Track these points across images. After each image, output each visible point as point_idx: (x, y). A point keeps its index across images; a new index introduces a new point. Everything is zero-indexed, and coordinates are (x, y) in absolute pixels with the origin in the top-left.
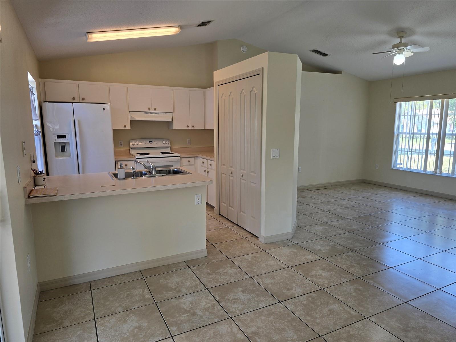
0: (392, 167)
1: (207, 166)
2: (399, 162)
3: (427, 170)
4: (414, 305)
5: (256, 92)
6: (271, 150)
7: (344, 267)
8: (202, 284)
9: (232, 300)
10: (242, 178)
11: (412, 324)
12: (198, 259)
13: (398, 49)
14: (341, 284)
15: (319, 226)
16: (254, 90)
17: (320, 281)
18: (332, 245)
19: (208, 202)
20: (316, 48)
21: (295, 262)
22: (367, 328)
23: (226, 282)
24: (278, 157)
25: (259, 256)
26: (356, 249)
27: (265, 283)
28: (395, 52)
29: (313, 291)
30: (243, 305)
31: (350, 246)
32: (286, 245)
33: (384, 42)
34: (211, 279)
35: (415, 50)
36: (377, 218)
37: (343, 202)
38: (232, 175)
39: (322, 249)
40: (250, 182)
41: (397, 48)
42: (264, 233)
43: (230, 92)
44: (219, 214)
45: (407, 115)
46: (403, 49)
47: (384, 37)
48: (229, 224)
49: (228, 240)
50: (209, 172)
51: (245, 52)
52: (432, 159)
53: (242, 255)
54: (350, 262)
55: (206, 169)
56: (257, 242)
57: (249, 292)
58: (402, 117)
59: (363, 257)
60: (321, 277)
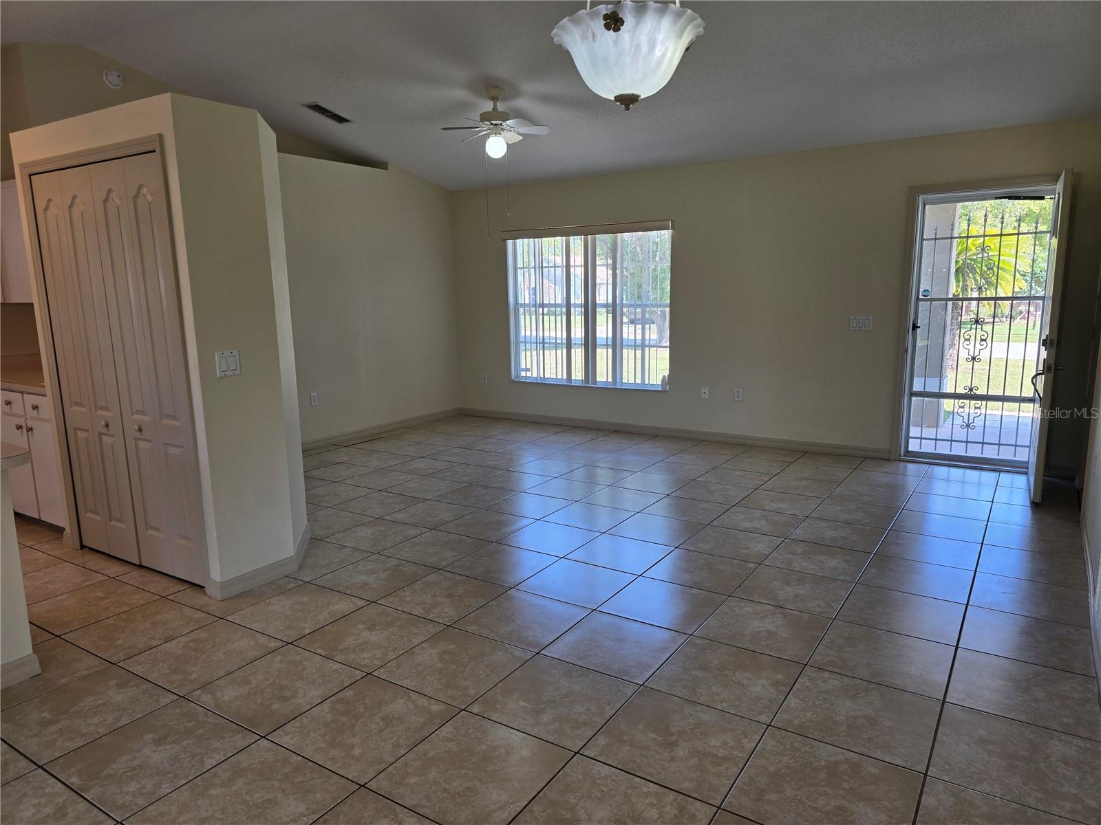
0: (513, 378)
1: (23, 414)
2: (523, 366)
3: (573, 378)
4: (553, 654)
5: (149, 198)
6: (214, 355)
7: (418, 611)
8: (22, 758)
9: (124, 772)
10: (139, 437)
11: (547, 694)
12: (10, 687)
13: (492, 124)
14: (410, 651)
15: (364, 528)
16: (144, 192)
17: (365, 658)
18: (394, 566)
19: (39, 516)
20: (315, 101)
21: (305, 628)
22: (463, 732)
23: (102, 730)
24: (237, 372)
25: (206, 635)
26: (444, 563)
27: (223, 700)
28: (486, 130)
29: (346, 685)
30: (156, 778)
31: (432, 560)
32: (283, 591)
33: (463, 107)
34: (55, 736)
35: (522, 130)
36: (487, 487)
37: (420, 464)
38: (108, 430)
39: (370, 580)
40: (165, 444)
41: (489, 121)
42: (217, 573)
43: (72, 197)
44: (82, 547)
45: (528, 268)
46: (501, 124)
47: (461, 94)
48: (115, 569)
49: (111, 615)
50: (31, 429)
51: (117, 87)
52: (578, 355)
53: (156, 645)
54: (432, 596)
55: (21, 422)
56: (200, 600)
57: (176, 737)
58: (520, 272)
59: (458, 578)
60: (366, 648)
